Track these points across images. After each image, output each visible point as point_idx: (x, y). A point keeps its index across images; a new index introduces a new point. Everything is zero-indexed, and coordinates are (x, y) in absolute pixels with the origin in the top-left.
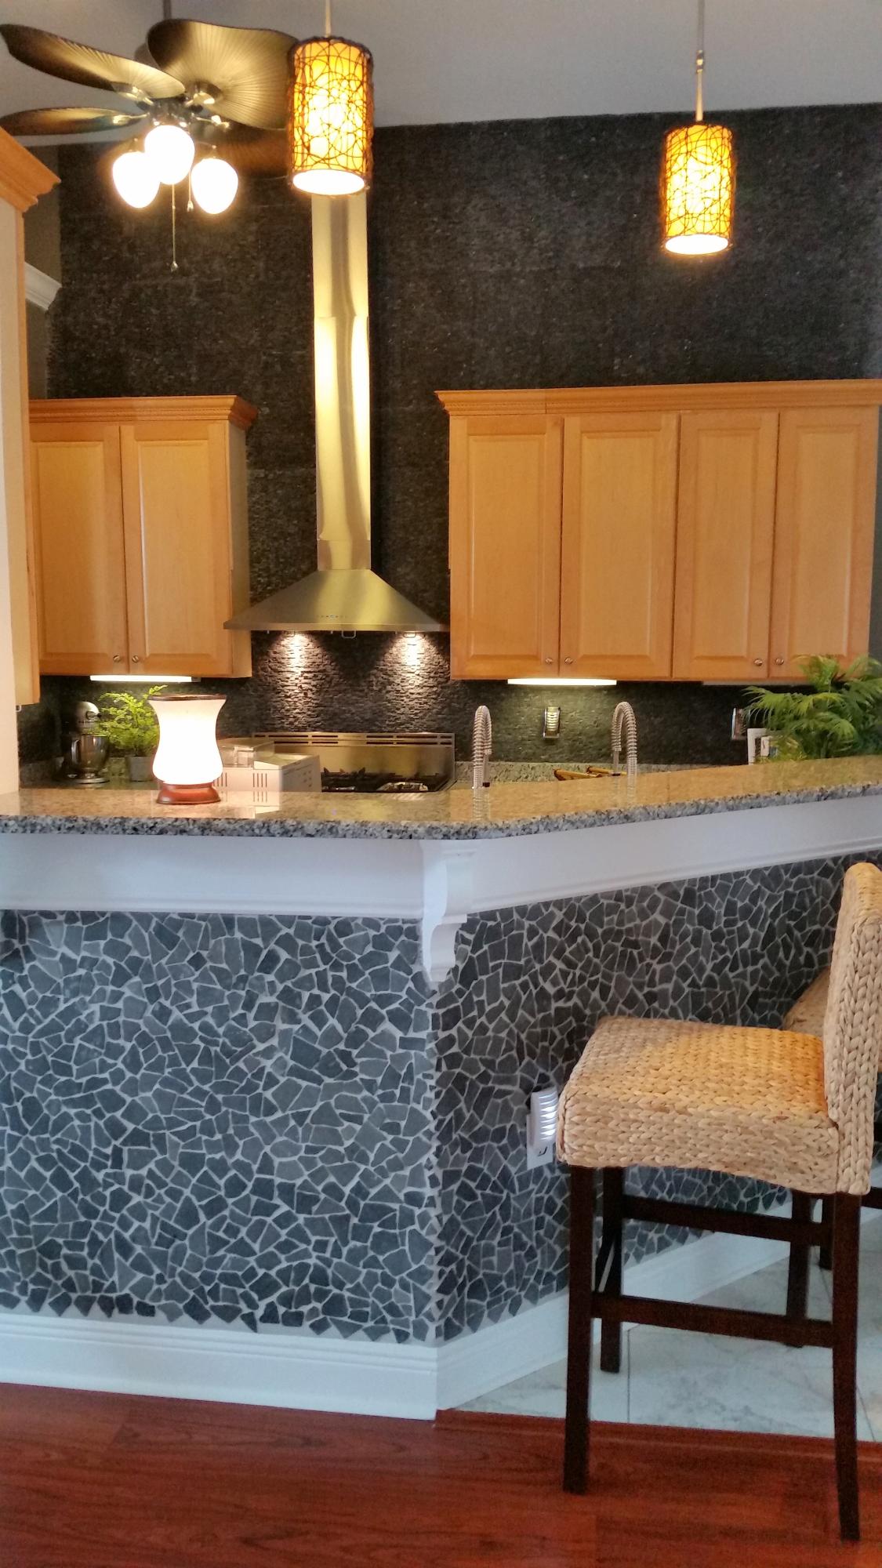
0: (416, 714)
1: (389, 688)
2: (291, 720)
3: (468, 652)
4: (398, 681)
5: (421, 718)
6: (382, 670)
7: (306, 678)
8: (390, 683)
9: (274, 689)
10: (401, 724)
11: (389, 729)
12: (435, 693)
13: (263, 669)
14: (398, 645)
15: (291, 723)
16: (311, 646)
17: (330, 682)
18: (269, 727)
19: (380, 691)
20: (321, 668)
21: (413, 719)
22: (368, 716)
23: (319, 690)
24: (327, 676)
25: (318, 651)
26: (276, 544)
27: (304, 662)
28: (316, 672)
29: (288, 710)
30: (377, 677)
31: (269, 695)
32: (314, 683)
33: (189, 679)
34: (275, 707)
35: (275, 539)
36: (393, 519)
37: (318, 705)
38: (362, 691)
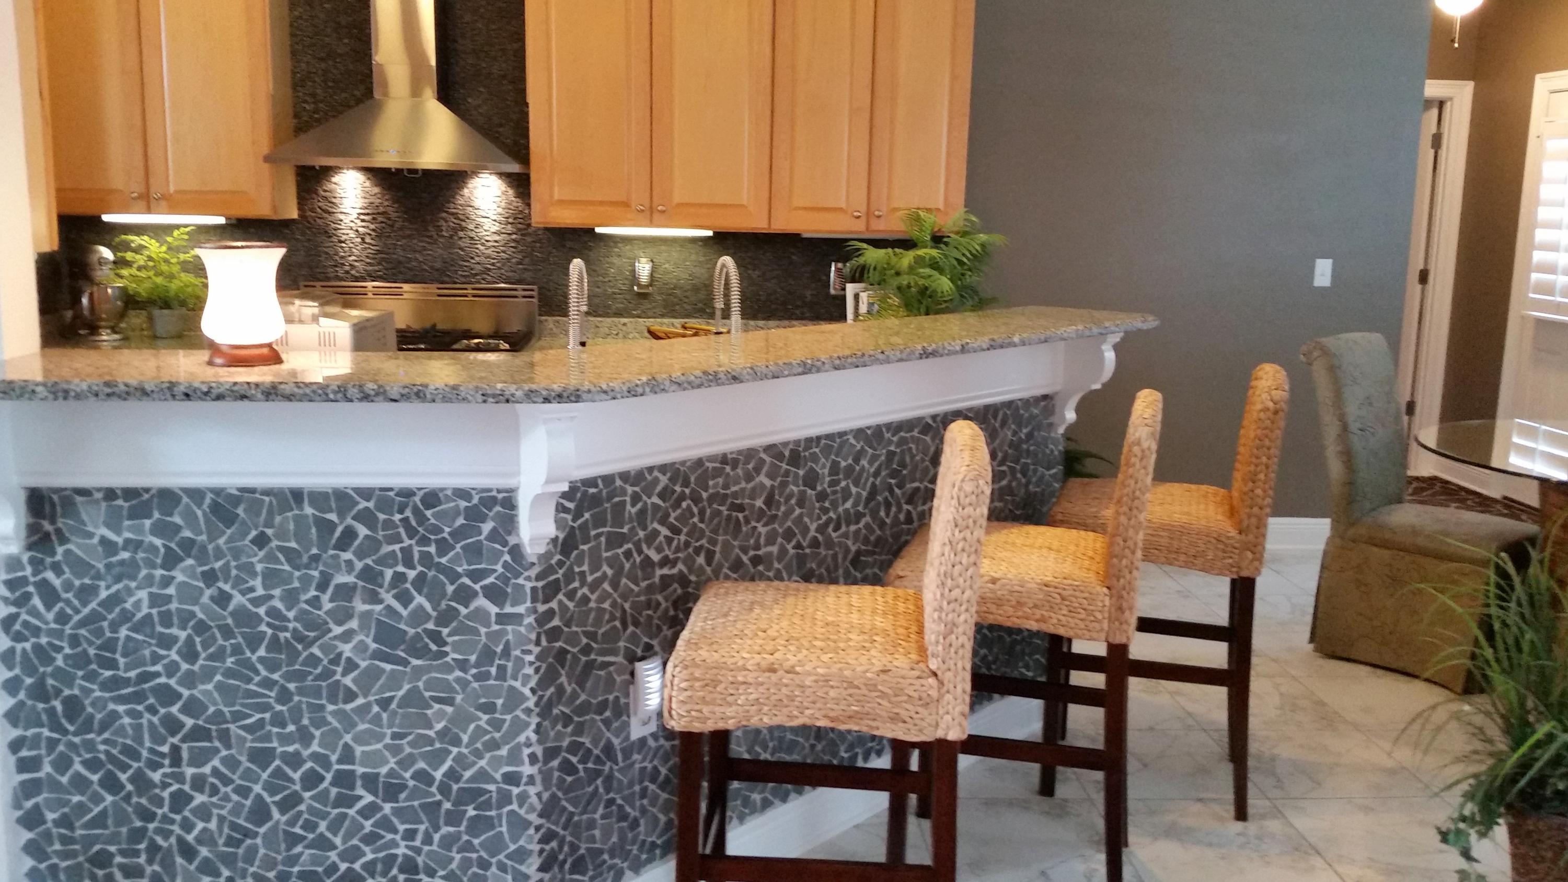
0: (493, 264)
1: (461, 234)
2: (347, 268)
3: (551, 196)
4: (471, 227)
5: (499, 268)
6: (453, 214)
7: (363, 221)
8: (463, 229)
9: (325, 233)
10: (476, 275)
11: (463, 280)
12: (514, 240)
13: (313, 210)
14: (470, 186)
15: (347, 272)
16: (368, 184)
17: (392, 226)
18: (320, 276)
19: (451, 237)
20: (381, 209)
21: (489, 270)
22: (438, 265)
23: (379, 235)
24: (389, 219)
25: (376, 190)
26: (323, 65)
27: (360, 203)
28: (374, 214)
29: (342, 257)
30: (446, 221)
31: (319, 240)
32: (372, 227)
33: (221, 220)
34: (327, 253)
35: (322, 59)
36: (460, 41)
37: (379, 252)
38: (431, 237)
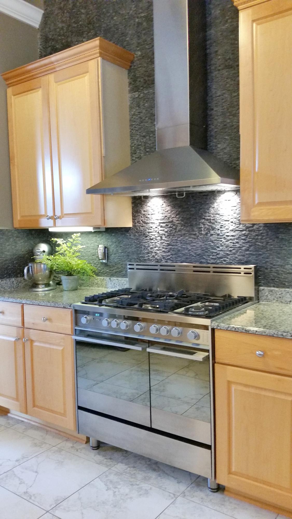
0: (231, 251)
1: (212, 232)
2: (154, 254)
3: (254, 201)
4: (218, 227)
5: (234, 254)
6: (207, 220)
7: (161, 227)
8: (213, 228)
9: (144, 234)
10: (221, 258)
11: (212, 261)
12: (244, 235)
13: (138, 222)
14: (218, 201)
15: (153, 256)
16: (164, 205)
17: (176, 229)
18: (141, 259)
19: (207, 234)
20: (171, 220)
21: (228, 255)
22: (199, 252)
23: (169, 235)
24: (174, 225)
25: (168, 208)
26: (145, 140)
27: (160, 216)
28: (169, 223)
29: (152, 248)
30: (204, 225)
31: (142, 238)
32: (166, 230)
33: (91, 229)
34: (145, 246)
35: (144, 137)
36: (215, 109)
37: (169, 245)
38: (195, 235)
